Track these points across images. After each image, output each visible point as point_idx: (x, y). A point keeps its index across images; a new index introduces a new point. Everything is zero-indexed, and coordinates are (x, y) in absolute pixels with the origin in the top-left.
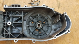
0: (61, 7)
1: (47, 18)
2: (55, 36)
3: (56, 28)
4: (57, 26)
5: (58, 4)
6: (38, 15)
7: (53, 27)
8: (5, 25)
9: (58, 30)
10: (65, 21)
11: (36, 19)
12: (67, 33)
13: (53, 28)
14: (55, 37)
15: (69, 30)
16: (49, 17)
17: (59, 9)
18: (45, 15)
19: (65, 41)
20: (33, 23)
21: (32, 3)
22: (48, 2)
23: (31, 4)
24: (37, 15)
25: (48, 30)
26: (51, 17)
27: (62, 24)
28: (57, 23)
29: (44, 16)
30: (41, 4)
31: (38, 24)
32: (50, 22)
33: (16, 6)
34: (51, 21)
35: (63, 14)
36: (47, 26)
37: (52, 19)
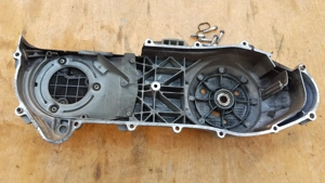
0: (286, 51)
1: (245, 81)
2: (275, 125)
3: (272, 109)
4: (278, 103)
5: (277, 41)
6: (222, 70)
7: (265, 106)
8: (143, 91)
9: (278, 114)
10: (300, 90)
11: (213, 82)
12: (308, 120)
13: (263, 110)
14: (275, 129)
15: (313, 112)
16: (254, 76)
17: (281, 55)
18: (242, 70)
19: (299, 151)
20: (203, 91)
21: (201, 35)
22: (248, 35)
23: (198, 37)
24: (218, 71)
25: (248, 113)
26: (260, 78)
27: (292, 98)
28: (276, 95)
29: (237, 73)
30: (225, 38)
31: (221, 95)
32: (254, 94)
33: (174, 43)
34: (258, 88)
35: (297, 70)
36: (246, 104)
37: (263, 84)
